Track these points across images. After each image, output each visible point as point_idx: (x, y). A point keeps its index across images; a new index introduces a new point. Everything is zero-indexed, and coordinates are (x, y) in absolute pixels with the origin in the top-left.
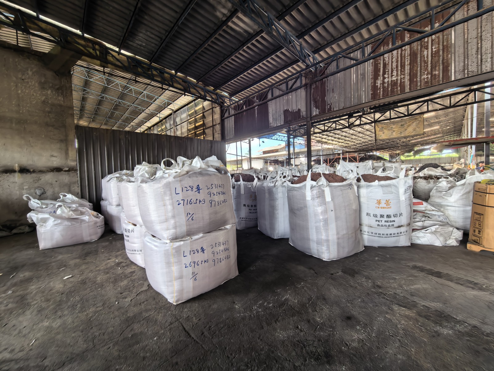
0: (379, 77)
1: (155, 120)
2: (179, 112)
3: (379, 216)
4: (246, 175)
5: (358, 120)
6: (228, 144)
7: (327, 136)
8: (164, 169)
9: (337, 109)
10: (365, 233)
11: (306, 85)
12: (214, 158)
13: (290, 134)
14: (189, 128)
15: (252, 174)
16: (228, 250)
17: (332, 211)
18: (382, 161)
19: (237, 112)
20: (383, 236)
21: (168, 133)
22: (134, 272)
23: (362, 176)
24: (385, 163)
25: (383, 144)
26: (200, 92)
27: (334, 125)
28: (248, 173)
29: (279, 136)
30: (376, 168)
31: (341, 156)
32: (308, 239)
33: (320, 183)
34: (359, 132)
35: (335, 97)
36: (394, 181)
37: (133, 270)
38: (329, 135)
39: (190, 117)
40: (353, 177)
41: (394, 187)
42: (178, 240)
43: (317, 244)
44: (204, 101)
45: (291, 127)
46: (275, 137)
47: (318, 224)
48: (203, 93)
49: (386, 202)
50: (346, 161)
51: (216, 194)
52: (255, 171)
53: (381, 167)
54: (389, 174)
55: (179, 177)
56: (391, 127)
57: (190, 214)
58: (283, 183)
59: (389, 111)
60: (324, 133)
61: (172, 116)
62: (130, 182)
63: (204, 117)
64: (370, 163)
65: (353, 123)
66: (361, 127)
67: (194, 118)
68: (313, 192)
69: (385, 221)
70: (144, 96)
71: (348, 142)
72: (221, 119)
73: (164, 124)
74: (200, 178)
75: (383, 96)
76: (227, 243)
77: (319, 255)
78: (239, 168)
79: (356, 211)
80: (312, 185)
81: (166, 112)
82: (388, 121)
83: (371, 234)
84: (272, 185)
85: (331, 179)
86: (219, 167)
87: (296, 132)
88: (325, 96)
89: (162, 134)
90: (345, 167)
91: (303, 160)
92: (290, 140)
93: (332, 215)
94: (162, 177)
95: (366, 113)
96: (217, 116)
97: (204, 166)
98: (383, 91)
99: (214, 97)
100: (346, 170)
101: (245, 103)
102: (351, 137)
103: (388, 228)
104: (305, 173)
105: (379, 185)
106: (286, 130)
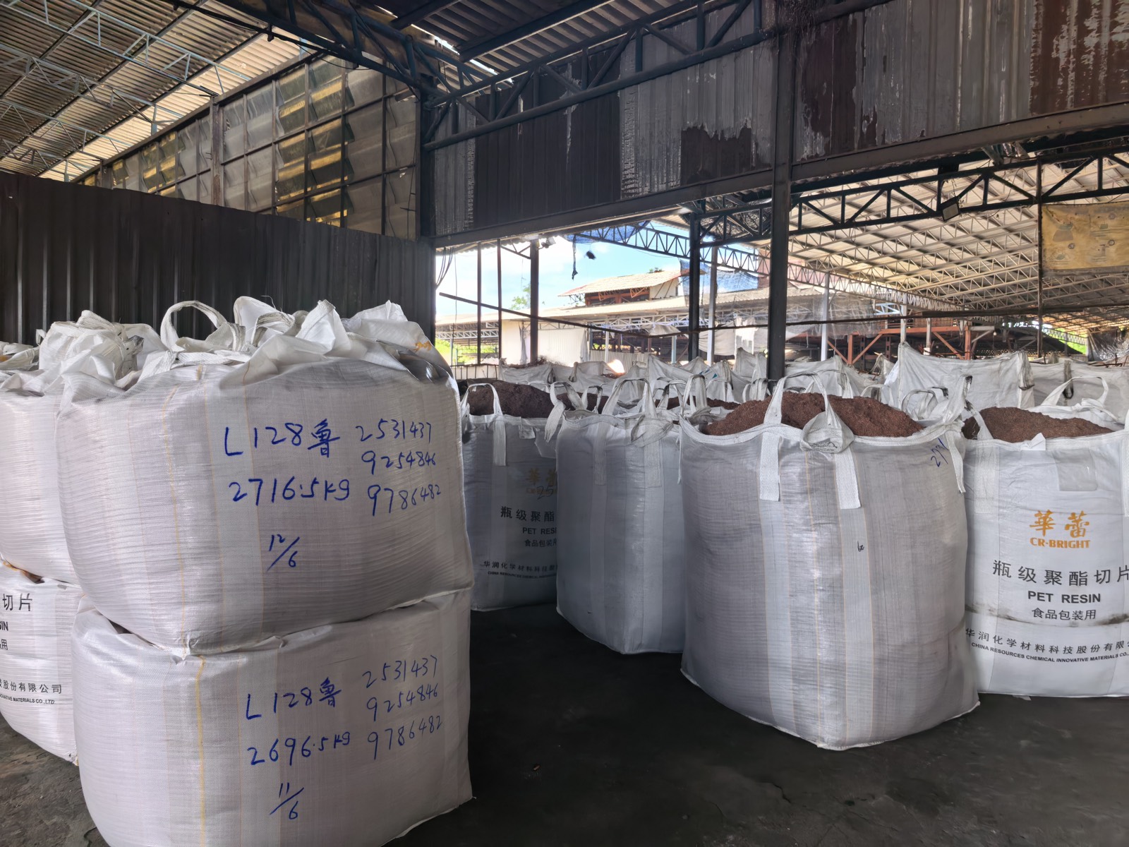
0: (1065, 27)
1: (134, 131)
2: (241, 107)
3: (1041, 576)
4: (518, 388)
5: (976, 189)
6: (444, 253)
7: (852, 243)
8: (177, 349)
9: (899, 139)
10: (984, 642)
11: (778, 33)
12: (392, 312)
13: (701, 228)
14: (281, 175)
15: (539, 383)
16: (435, 694)
17: (861, 548)
18: (1063, 360)
19: (487, 124)
20: (1054, 656)
21: (189, 192)
22: (24, 777)
23: (984, 413)
24: (1074, 367)
25: (1067, 289)
26: (336, 27)
27: (882, 200)
28: (522, 379)
29: (658, 232)
30: (1041, 387)
31: (903, 330)
32: (761, 660)
33: (820, 436)
34: (979, 237)
35: (893, 90)
36: (1104, 438)
37: (18, 770)
38: (858, 239)
39: (286, 130)
40: (950, 415)
41: (1104, 463)
42: (226, 649)
43: (795, 680)
44: (350, 65)
45: (707, 199)
46: (643, 236)
47: (802, 600)
48: (347, 34)
49: (1070, 522)
50: (921, 352)
51: (396, 463)
52: (554, 372)
53: (1057, 383)
54: (1088, 409)
55: (245, 383)
56: (1101, 223)
57: (281, 541)
58: (666, 429)
59: (1096, 162)
60: (839, 232)
61: (209, 119)
62: (22, 392)
63: (346, 133)
64: (1016, 361)
65: (955, 200)
66: (985, 218)
67: (302, 136)
68: (789, 470)
69: (1065, 598)
70: (92, 26)
71: (934, 274)
72: (422, 148)
73: (173, 151)
74: (333, 393)
75: (1076, 101)
76: (431, 665)
77: (799, 727)
78: (488, 356)
79: (953, 551)
80: (786, 442)
81: (182, 102)
82: (1090, 200)
83: (1005, 647)
84: (623, 433)
85: (863, 421)
86: (411, 352)
87: (726, 222)
88: (852, 82)
89: (163, 193)
90: (920, 376)
91: (751, 337)
92: (699, 255)
93: (860, 565)
94: (168, 382)
95: (1007, 161)
96: (404, 135)
97: (348, 344)
98: (1078, 80)
99: (393, 52)
100: (919, 388)
101: (522, 87)
102: (945, 254)
103: (1073, 625)
104: (759, 392)
105: (1046, 455)
106: (685, 210)
